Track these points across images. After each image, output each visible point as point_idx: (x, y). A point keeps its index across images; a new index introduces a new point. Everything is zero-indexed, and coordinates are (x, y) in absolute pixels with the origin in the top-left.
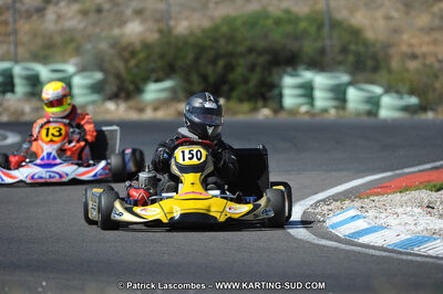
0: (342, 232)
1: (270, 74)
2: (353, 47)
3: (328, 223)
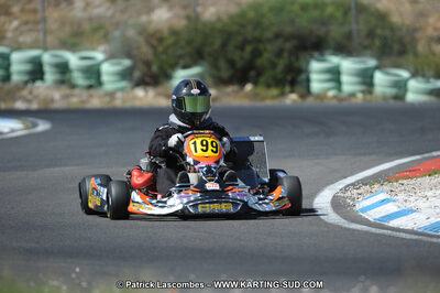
0: (372, 215)
1: (297, 59)
2: (379, 31)
3: (358, 207)
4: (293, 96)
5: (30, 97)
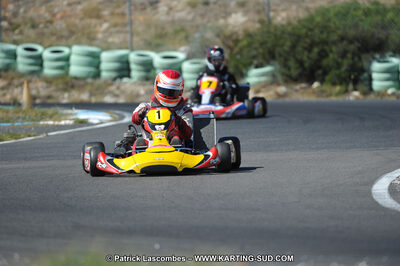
1: (360, 59)
4: (356, 93)
5: (117, 92)
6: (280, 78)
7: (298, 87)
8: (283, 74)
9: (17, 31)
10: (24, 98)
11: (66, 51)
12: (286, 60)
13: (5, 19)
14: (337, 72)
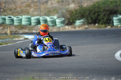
1: (110, 16)
4: (109, 27)
5: (37, 29)
6: (86, 23)
7: (91, 25)
8: (87, 22)
9: (6, 12)
10: (9, 32)
11: (21, 17)
12: (87, 18)
13: (2, 8)
14: (103, 21)
